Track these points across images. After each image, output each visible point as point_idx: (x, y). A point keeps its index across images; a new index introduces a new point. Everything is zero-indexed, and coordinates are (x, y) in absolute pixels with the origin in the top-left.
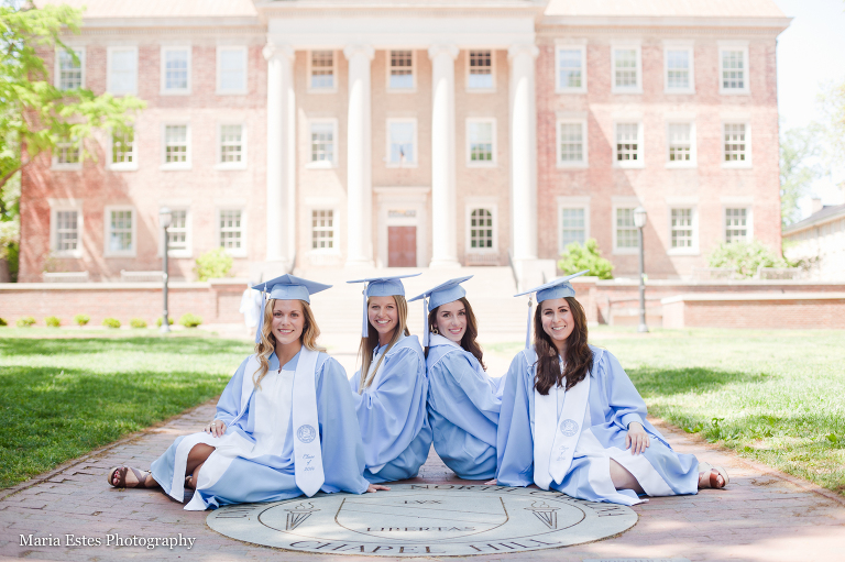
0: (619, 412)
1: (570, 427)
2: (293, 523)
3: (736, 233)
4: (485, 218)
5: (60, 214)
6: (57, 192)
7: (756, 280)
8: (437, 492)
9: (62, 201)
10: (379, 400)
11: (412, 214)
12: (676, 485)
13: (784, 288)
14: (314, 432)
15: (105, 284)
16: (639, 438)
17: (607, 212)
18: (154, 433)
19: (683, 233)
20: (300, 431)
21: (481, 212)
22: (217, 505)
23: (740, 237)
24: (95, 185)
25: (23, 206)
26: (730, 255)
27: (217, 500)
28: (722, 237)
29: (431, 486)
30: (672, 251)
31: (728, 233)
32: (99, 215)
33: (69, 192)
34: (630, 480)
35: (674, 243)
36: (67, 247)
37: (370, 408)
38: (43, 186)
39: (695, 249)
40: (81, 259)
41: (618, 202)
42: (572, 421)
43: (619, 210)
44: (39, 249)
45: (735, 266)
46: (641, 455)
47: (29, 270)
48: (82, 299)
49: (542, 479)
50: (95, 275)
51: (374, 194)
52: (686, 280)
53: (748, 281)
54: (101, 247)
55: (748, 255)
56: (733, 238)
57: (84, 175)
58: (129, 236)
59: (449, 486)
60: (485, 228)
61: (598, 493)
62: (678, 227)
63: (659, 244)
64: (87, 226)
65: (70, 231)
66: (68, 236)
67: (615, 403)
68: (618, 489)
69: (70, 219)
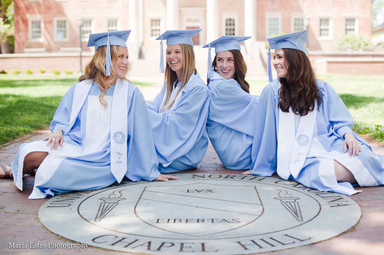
0: (336, 126)
1: (303, 140)
2: (102, 213)
3: (350, 30)
4: (232, 22)
5: (33, 22)
6: (31, 11)
7: (361, 52)
8: (210, 181)
9: (33, 15)
10: (174, 118)
11: (197, 21)
12: (379, 178)
13: (374, 56)
14: (124, 137)
15: (54, 54)
16: (354, 145)
17: (289, 20)
18: (40, 134)
19: (325, 30)
20: (115, 135)
21: (230, 20)
22: (52, 194)
23: (351, 32)
24: (49, 8)
25: (15, 18)
26: (347, 40)
27: (52, 191)
28: (343, 32)
29: (207, 175)
30: (320, 39)
31: (347, 30)
32: (51, 22)
33: (36, 11)
34: (347, 175)
35: (321, 35)
36: (36, 37)
37: (168, 123)
38: (24, 9)
39: (330, 37)
40: (43, 43)
41: (295, 15)
42: (305, 136)
43: (295, 19)
44: (23, 38)
45: (349, 45)
46: (356, 157)
47: (20, 48)
48: (42, 61)
49: (283, 172)
50: (49, 50)
51: (180, 12)
52: (326, 52)
53: (356, 53)
54: (52, 37)
55: (356, 41)
56: (349, 32)
57: (44, 3)
58: (65, 32)
59: (217, 175)
60: (232, 27)
61: (325, 184)
62: (323, 27)
63: (313, 35)
64: (46, 28)
65: (37, 29)
66: (37, 32)
67: (333, 119)
68: (339, 182)
69: (37, 24)
